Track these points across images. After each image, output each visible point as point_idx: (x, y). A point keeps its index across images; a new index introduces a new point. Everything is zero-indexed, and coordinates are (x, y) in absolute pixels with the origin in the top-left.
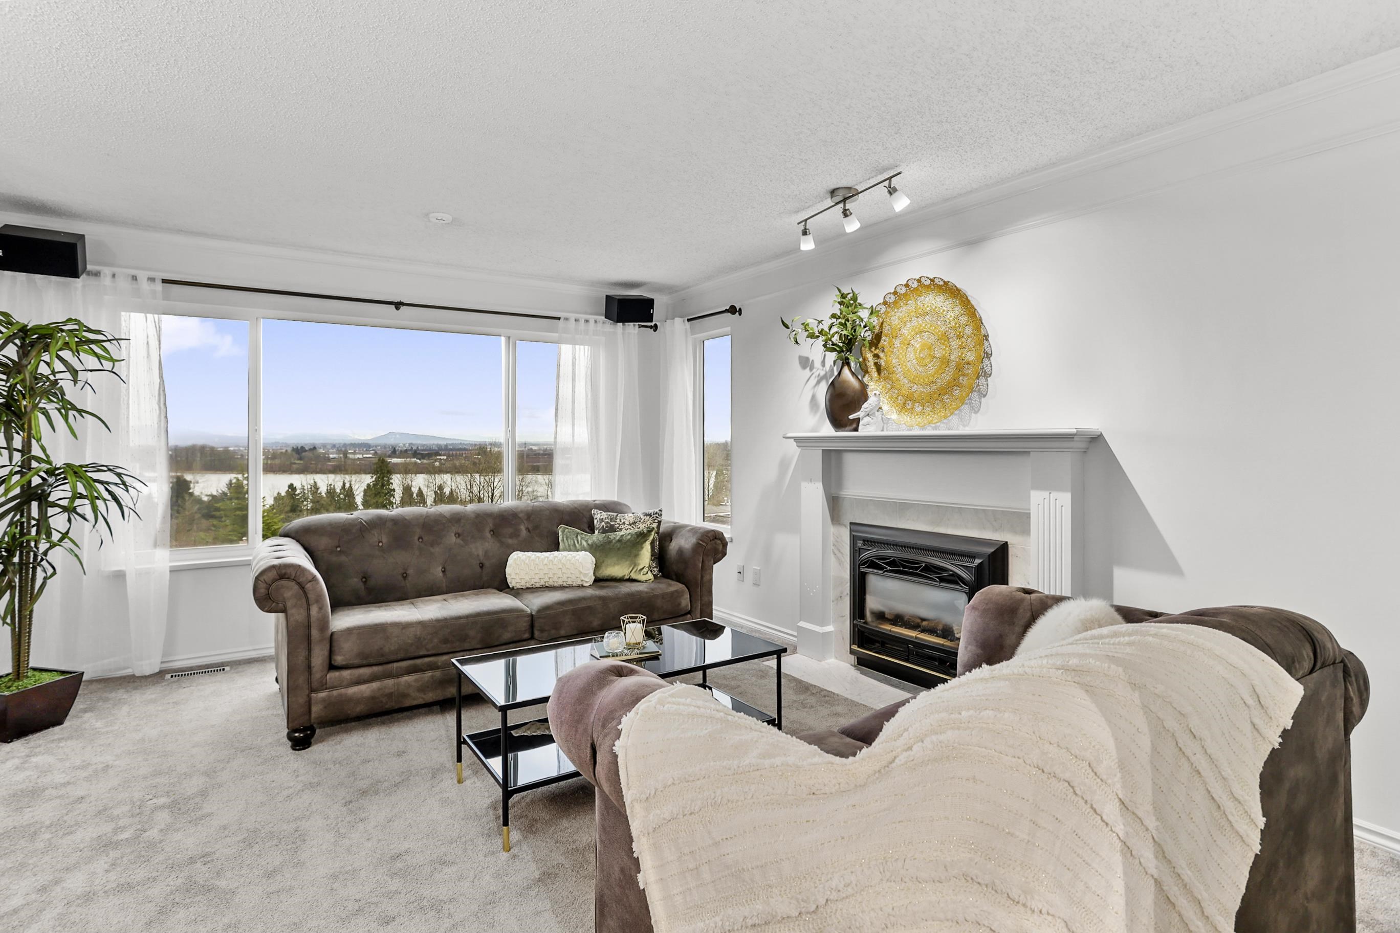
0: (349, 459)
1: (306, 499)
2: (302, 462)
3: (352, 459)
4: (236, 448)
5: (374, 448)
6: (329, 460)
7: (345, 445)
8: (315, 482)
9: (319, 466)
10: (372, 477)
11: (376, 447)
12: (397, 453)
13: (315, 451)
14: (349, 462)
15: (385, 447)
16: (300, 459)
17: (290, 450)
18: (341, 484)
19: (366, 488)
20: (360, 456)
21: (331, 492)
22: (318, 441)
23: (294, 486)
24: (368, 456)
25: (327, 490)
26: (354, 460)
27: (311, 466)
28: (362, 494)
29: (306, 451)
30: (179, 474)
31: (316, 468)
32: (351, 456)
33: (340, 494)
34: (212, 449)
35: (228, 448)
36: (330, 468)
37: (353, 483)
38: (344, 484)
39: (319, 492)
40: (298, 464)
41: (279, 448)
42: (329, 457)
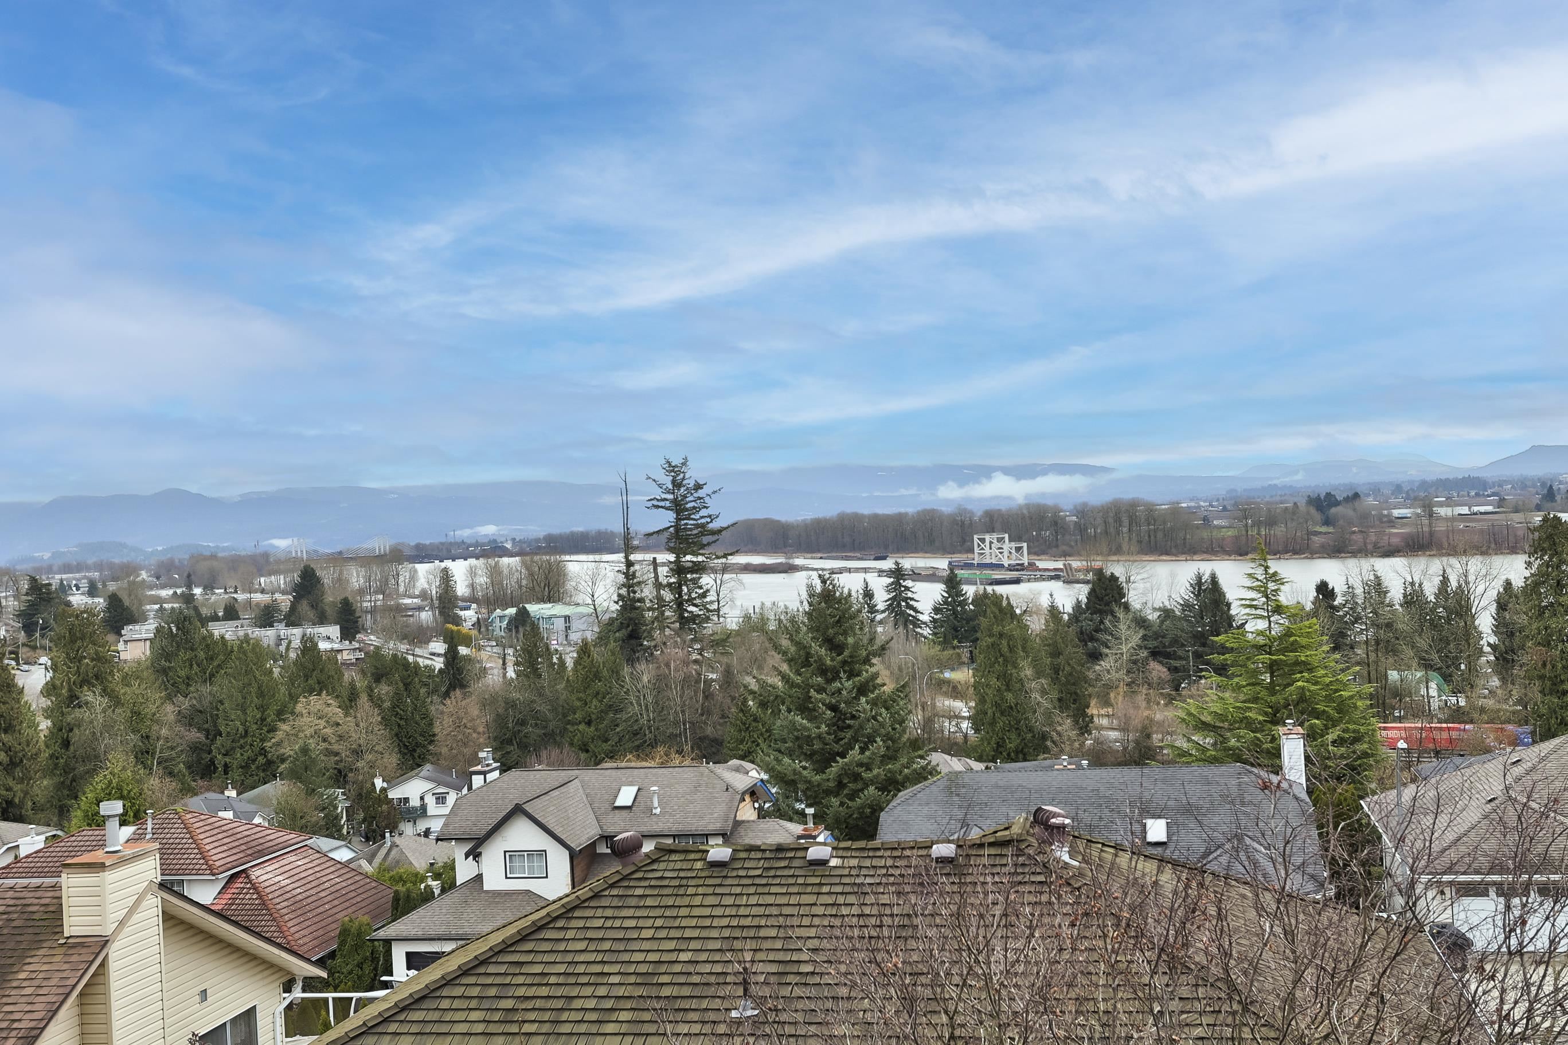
0: (1440, 518)
1: (1357, 619)
2: (1331, 529)
3: (1447, 519)
4: (1193, 504)
5: (1496, 489)
6: (1392, 522)
7: (1424, 484)
8: (1377, 577)
9: (1373, 538)
10: (1529, 564)
11: (1500, 486)
12: (1558, 498)
13: (1357, 504)
14: (1441, 527)
15: (1522, 484)
16: (1327, 522)
17: (1302, 503)
18: (1437, 580)
19: (1501, 590)
20: (1465, 510)
21: (1413, 599)
22: (1358, 478)
23: (1330, 587)
24: (1482, 509)
25: (1405, 596)
26: (1453, 519)
27: (1354, 537)
28: (1493, 608)
29: (1337, 503)
30: (1097, 564)
31: (1365, 544)
32: (1443, 511)
33: (1436, 605)
34: (1150, 509)
35: (1178, 503)
36: (1395, 541)
37: (1471, 578)
38: (1445, 581)
39: (1387, 601)
40: (1325, 533)
41: (1278, 498)
42: (1389, 515)
